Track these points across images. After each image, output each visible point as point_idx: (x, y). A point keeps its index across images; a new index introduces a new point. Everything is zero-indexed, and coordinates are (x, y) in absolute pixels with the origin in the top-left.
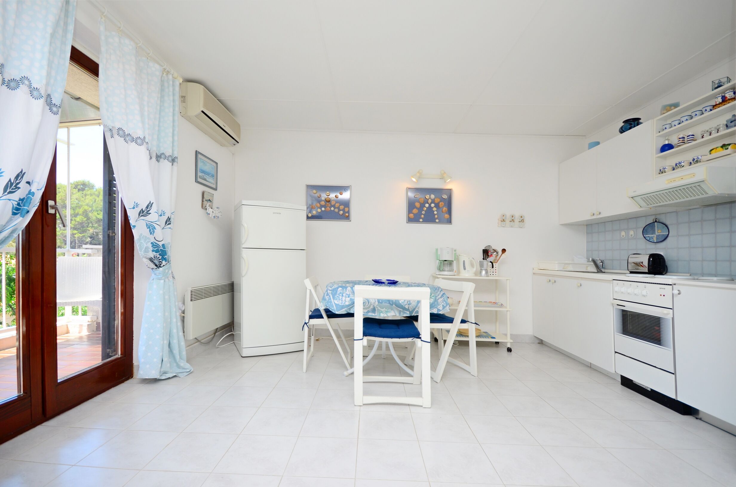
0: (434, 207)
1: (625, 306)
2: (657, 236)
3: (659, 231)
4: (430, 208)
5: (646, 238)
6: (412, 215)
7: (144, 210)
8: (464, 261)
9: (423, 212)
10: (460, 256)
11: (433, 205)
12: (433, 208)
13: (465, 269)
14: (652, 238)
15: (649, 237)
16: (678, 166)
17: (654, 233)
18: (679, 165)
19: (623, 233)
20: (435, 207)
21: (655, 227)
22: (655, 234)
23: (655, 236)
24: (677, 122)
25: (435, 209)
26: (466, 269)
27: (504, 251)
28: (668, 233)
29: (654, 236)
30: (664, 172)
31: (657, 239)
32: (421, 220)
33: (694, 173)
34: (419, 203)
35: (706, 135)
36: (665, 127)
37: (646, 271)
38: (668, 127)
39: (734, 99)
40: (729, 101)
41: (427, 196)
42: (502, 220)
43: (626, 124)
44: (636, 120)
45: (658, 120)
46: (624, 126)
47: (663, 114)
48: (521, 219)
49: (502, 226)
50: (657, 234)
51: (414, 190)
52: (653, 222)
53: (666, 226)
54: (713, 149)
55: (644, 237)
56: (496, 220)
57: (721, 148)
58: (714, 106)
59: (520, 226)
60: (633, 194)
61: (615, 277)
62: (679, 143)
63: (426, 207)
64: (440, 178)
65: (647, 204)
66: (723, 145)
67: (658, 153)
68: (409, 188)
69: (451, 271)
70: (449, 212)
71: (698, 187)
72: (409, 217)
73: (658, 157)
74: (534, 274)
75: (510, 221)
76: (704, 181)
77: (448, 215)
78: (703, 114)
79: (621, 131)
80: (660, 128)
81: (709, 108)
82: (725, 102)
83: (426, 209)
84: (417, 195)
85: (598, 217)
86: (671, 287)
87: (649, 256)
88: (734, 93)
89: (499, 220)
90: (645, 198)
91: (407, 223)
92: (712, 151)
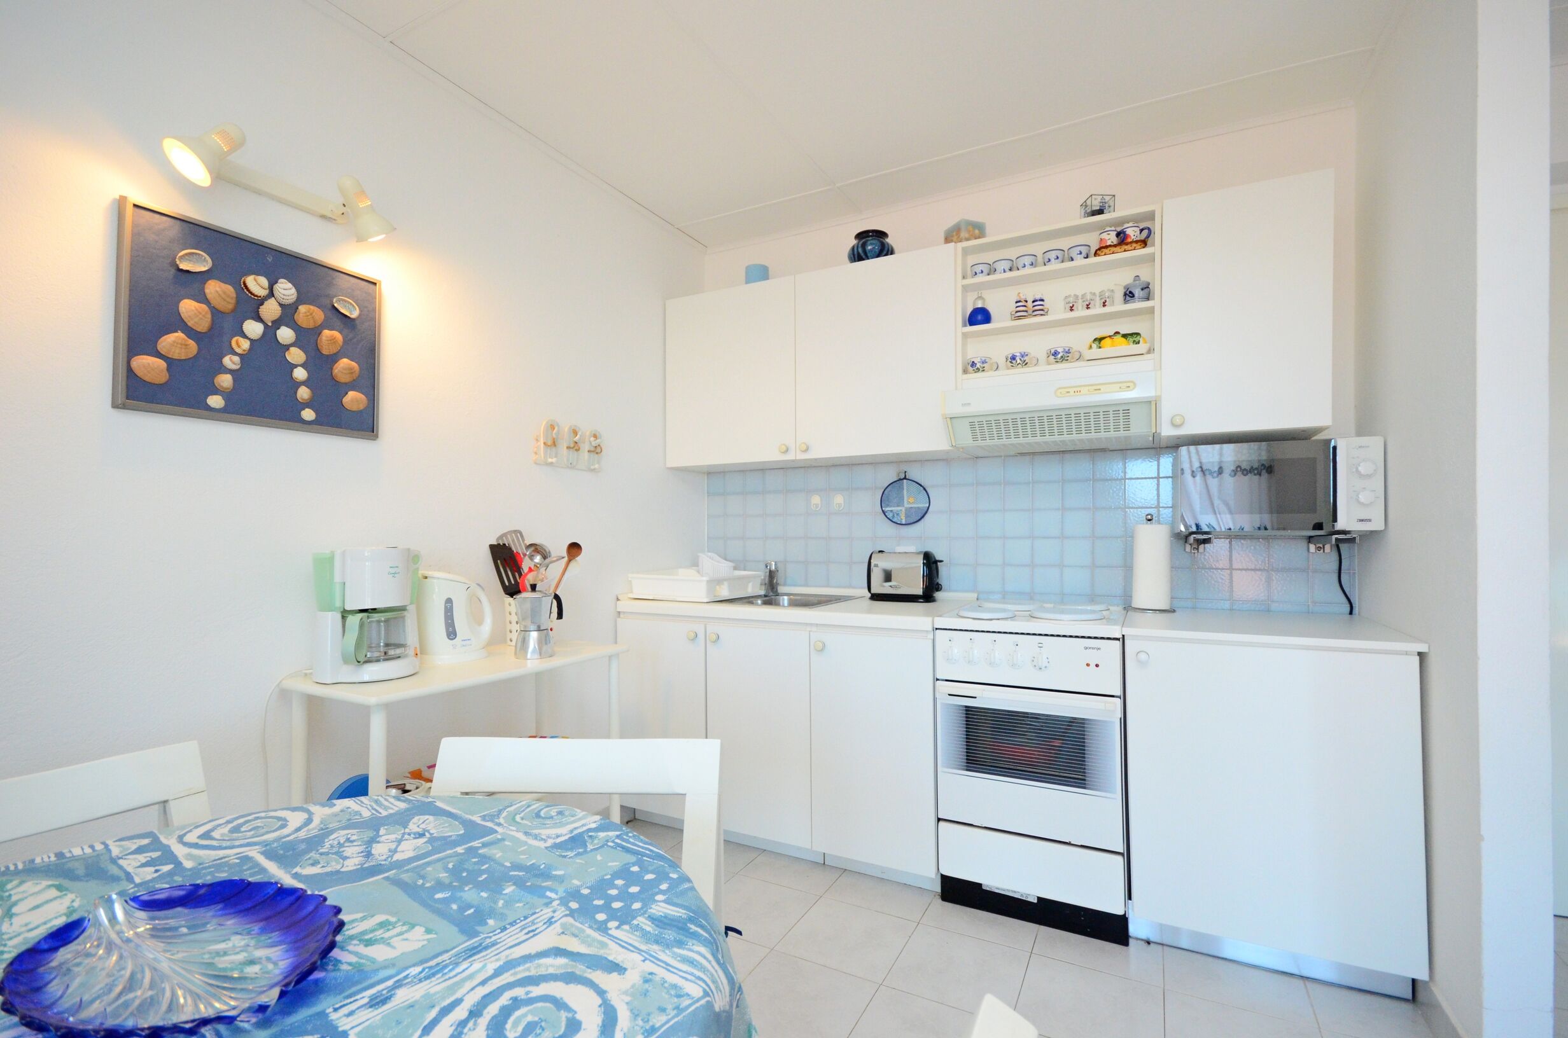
0: (293, 345)
1: (975, 698)
2: (907, 509)
3: (911, 500)
4: (268, 345)
5: (886, 514)
6: (149, 365)
8: (449, 601)
9: (231, 362)
10: (421, 582)
11: (286, 334)
12: (287, 347)
13: (452, 634)
14: (898, 514)
15: (891, 511)
16: (1019, 361)
17: (900, 503)
18: (1020, 359)
19: (816, 500)
20: (300, 348)
21: (903, 489)
22: (903, 506)
23: (903, 509)
24: (1007, 265)
25: (296, 356)
26: (455, 635)
27: (575, 548)
28: (928, 505)
29: (901, 510)
30: (981, 369)
31: (907, 516)
32: (215, 401)
33: (1132, 382)
34: (204, 306)
35: (1080, 305)
36: (978, 269)
37: (919, 591)
38: (986, 272)
39: (1144, 243)
40: (1134, 245)
41: (257, 284)
42: (550, 442)
43: (864, 240)
44: (881, 235)
45: (966, 252)
46: (861, 243)
47: (967, 239)
48: (594, 444)
49: (552, 463)
50: (906, 505)
51: (175, 229)
52: (900, 480)
53: (925, 489)
54: (1104, 338)
55: (883, 511)
56: (537, 440)
57: (1123, 339)
58: (1099, 249)
59: (592, 465)
60: (958, 410)
61: (940, 622)
62: (1017, 312)
63: (245, 336)
64: (323, 217)
65: (975, 439)
66: (1117, 333)
67: (964, 325)
68: (135, 206)
69: (399, 657)
70: (369, 381)
71: (1123, 411)
72: (130, 370)
73: (965, 336)
74: (622, 616)
75: (568, 448)
76: (1150, 402)
77: (363, 396)
78: (1072, 260)
79: (858, 253)
80: (969, 269)
81: (1084, 250)
82: (1127, 244)
83: (245, 345)
84: (197, 262)
85: (802, 456)
86: (1118, 644)
87: (922, 556)
88: (1141, 230)
89: (544, 443)
90: (981, 424)
91: (115, 406)
92: (1103, 342)
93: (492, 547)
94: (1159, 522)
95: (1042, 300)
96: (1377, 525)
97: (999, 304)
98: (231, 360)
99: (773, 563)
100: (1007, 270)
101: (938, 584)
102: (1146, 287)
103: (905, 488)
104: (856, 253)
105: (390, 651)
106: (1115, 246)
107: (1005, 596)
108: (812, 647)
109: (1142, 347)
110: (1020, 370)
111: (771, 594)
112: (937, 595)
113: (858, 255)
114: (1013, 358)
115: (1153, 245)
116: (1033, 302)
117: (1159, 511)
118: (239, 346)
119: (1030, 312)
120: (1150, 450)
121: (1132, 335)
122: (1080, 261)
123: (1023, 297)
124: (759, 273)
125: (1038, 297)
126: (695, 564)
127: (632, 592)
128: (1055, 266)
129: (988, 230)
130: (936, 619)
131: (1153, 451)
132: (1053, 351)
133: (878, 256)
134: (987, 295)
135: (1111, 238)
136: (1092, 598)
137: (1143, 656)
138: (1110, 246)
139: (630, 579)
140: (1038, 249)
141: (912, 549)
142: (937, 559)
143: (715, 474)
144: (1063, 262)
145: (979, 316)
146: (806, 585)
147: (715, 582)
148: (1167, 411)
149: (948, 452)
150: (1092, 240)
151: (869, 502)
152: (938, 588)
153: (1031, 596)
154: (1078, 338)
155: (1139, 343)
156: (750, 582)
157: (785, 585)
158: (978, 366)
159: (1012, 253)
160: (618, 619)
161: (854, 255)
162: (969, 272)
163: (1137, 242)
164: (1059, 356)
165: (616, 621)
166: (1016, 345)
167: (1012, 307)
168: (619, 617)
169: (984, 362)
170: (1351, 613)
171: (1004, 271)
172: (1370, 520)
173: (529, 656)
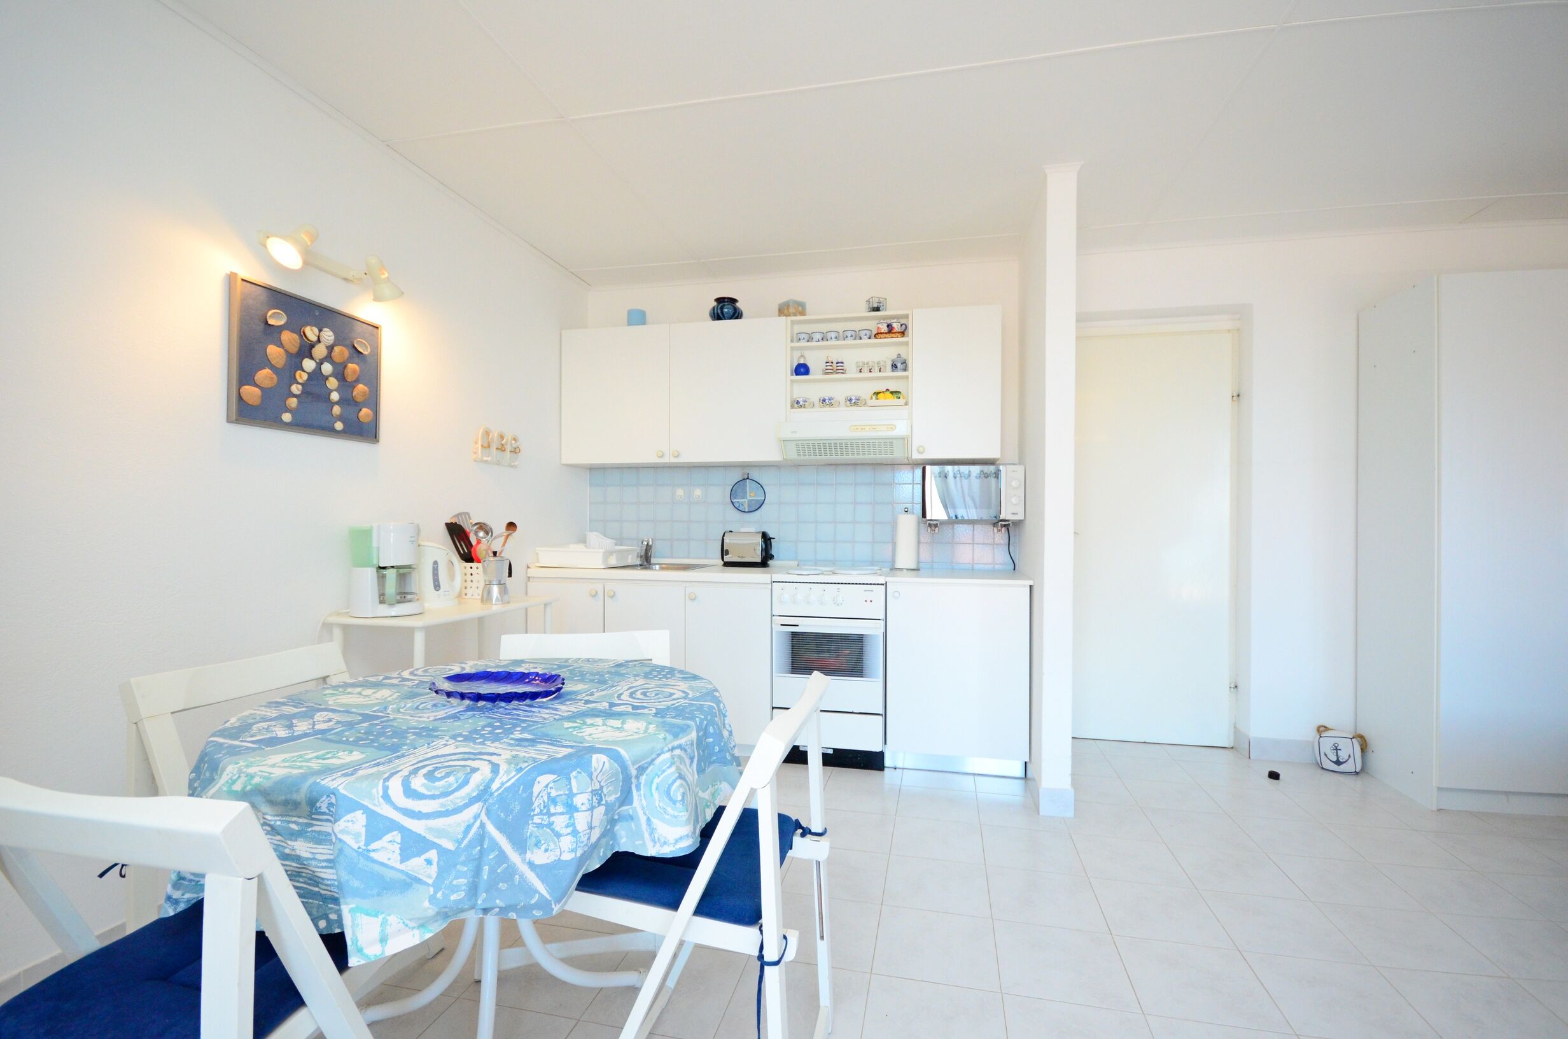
0: (331, 376)
1: (797, 626)
2: (749, 501)
3: (751, 494)
4: (317, 376)
5: (735, 504)
6: (251, 393)
8: (436, 563)
9: (296, 389)
10: (422, 547)
11: (327, 368)
12: (328, 377)
13: (437, 586)
14: (742, 505)
15: (738, 502)
16: (827, 403)
17: (744, 496)
18: (829, 402)
19: (680, 491)
20: (335, 377)
21: (746, 486)
22: (747, 499)
23: (747, 501)
24: (820, 336)
25: (332, 383)
26: (439, 587)
27: (511, 526)
28: (764, 499)
29: (745, 501)
30: (803, 406)
31: (749, 506)
32: (287, 417)
33: (894, 425)
34: (281, 349)
35: (865, 369)
36: (802, 336)
37: (759, 560)
38: (806, 339)
39: (903, 333)
40: (897, 334)
41: (311, 333)
42: (485, 445)
43: (721, 304)
44: (733, 301)
45: (793, 322)
46: (720, 306)
47: (795, 315)
48: (514, 446)
49: (487, 461)
50: (749, 498)
51: (263, 295)
52: (744, 479)
53: (762, 487)
54: (880, 393)
55: (732, 502)
56: (476, 443)
57: (891, 395)
58: (877, 334)
59: (513, 462)
60: (789, 436)
61: (776, 577)
62: (826, 369)
63: (303, 371)
64: (345, 279)
65: (799, 455)
66: (887, 390)
67: (792, 375)
68: (243, 280)
69: (410, 601)
70: (373, 400)
71: (889, 443)
72: (240, 398)
73: (792, 381)
74: (531, 580)
75: (497, 449)
76: (904, 438)
77: (370, 411)
78: (861, 339)
79: (718, 314)
80: (795, 335)
81: (868, 333)
82: (893, 333)
83: (305, 377)
84: (277, 318)
85: (673, 460)
86: (883, 587)
87: (761, 535)
88: (901, 325)
89: (482, 446)
90: (802, 445)
91: (229, 421)
92: (879, 395)
93: (447, 524)
94: (913, 513)
95: (842, 363)
96: (1020, 517)
97: (815, 361)
98: (297, 388)
99: (650, 539)
100: (820, 340)
101: (771, 554)
102: (904, 363)
103: (748, 485)
104: (716, 312)
105: (403, 596)
106: (886, 333)
107: (816, 563)
108: (687, 597)
109: (901, 401)
110: (828, 409)
111: (646, 563)
112: (770, 562)
113: (717, 316)
114: (824, 400)
115: (908, 336)
116: (837, 363)
117: (913, 506)
118: (301, 378)
119: (835, 370)
120: (907, 466)
121: (896, 392)
122: (865, 341)
123: (830, 360)
124: (637, 318)
125: (840, 361)
126: (583, 540)
127: (538, 562)
128: (850, 341)
129: (808, 308)
130: (774, 575)
131: (909, 466)
132: (849, 398)
133: (730, 319)
134: (807, 354)
135: (884, 329)
136: (872, 563)
137: (896, 594)
138: (883, 333)
139: (537, 552)
140: (840, 327)
141: (752, 530)
142: (771, 537)
143: (593, 469)
144: (855, 339)
145: (802, 369)
146: (672, 557)
147: (608, 554)
148: (915, 444)
149: (780, 462)
150: (873, 326)
151: (720, 493)
152: (771, 557)
153: (833, 562)
154: (864, 390)
155: (899, 398)
156: (630, 554)
157: (655, 557)
158: (801, 403)
159: (824, 328)
160: (529, 583)
161: (714, 313)
162: (795, 339)
163: (899, 333)
164: (854, 402)
165: (527, 584)
166: (827, 391)
167: (823, 366)
168: (529, 581)
169: (805, 401)
170: (1014, 569)
171: (819, 341)
172: (1017, 514)
173: (494, 603)
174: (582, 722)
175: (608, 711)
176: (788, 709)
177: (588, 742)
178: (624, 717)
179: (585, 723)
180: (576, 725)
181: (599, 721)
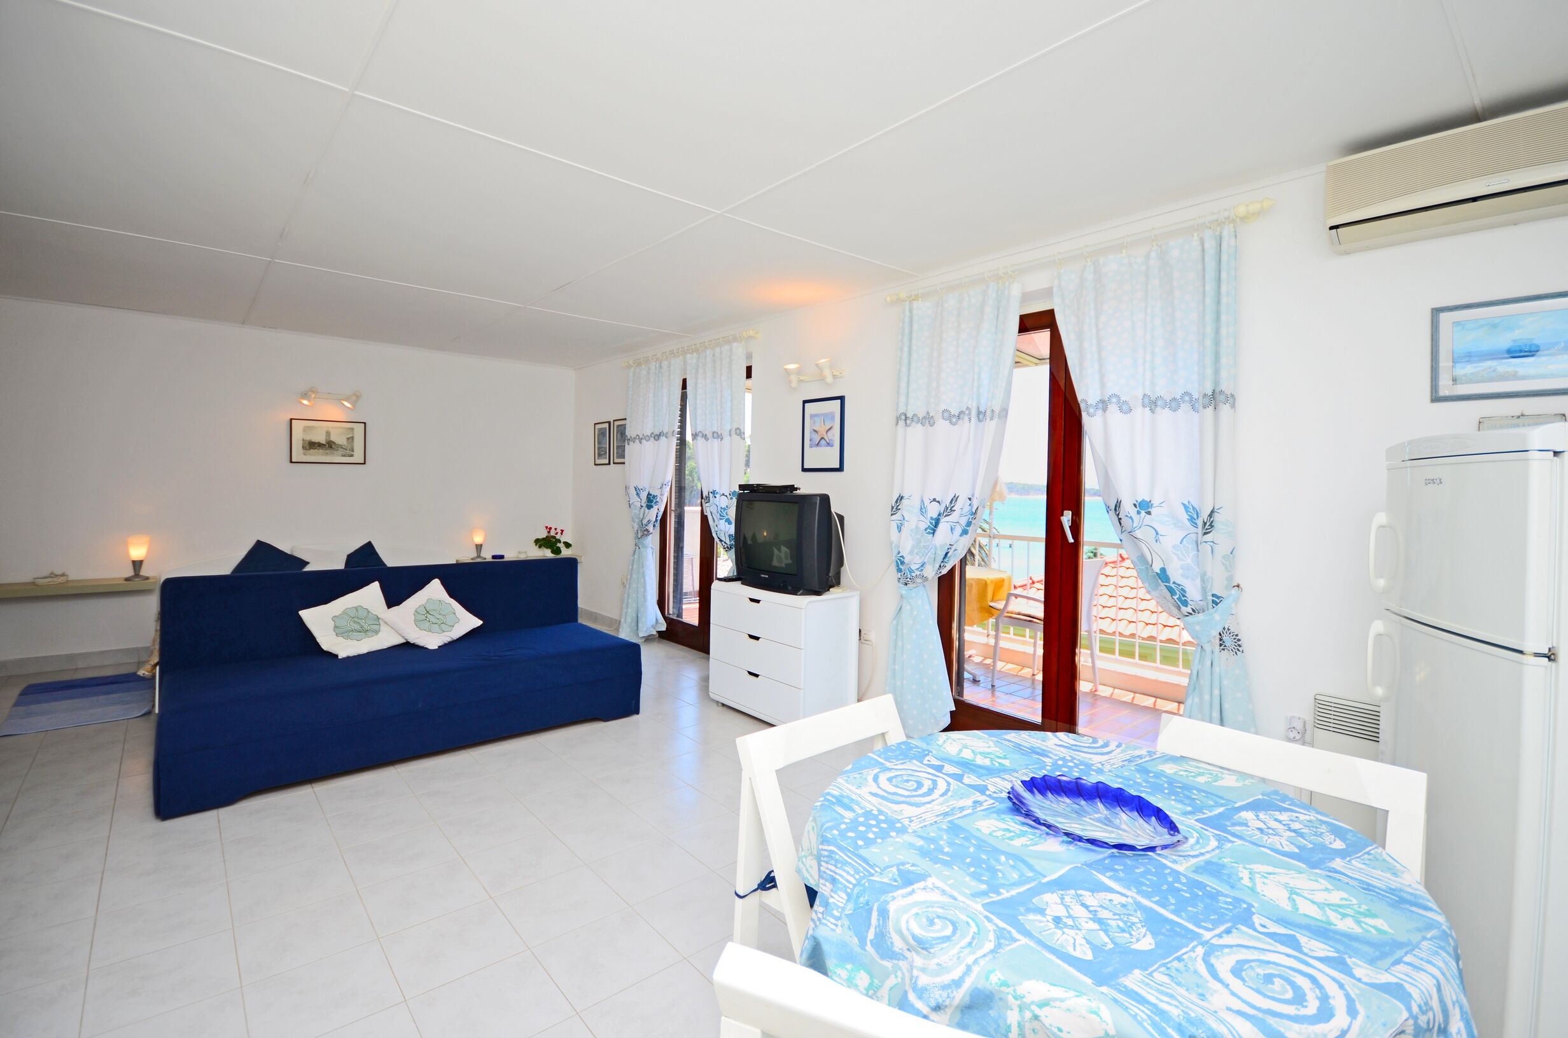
7: (1205, 521)
174: (994, 762)
175: (967, 770)
176: (772, 725)
177: (992, 741)
178: (956, 760)
179: (992, 760)
180: (1000, 761)
181: (980, 761)
